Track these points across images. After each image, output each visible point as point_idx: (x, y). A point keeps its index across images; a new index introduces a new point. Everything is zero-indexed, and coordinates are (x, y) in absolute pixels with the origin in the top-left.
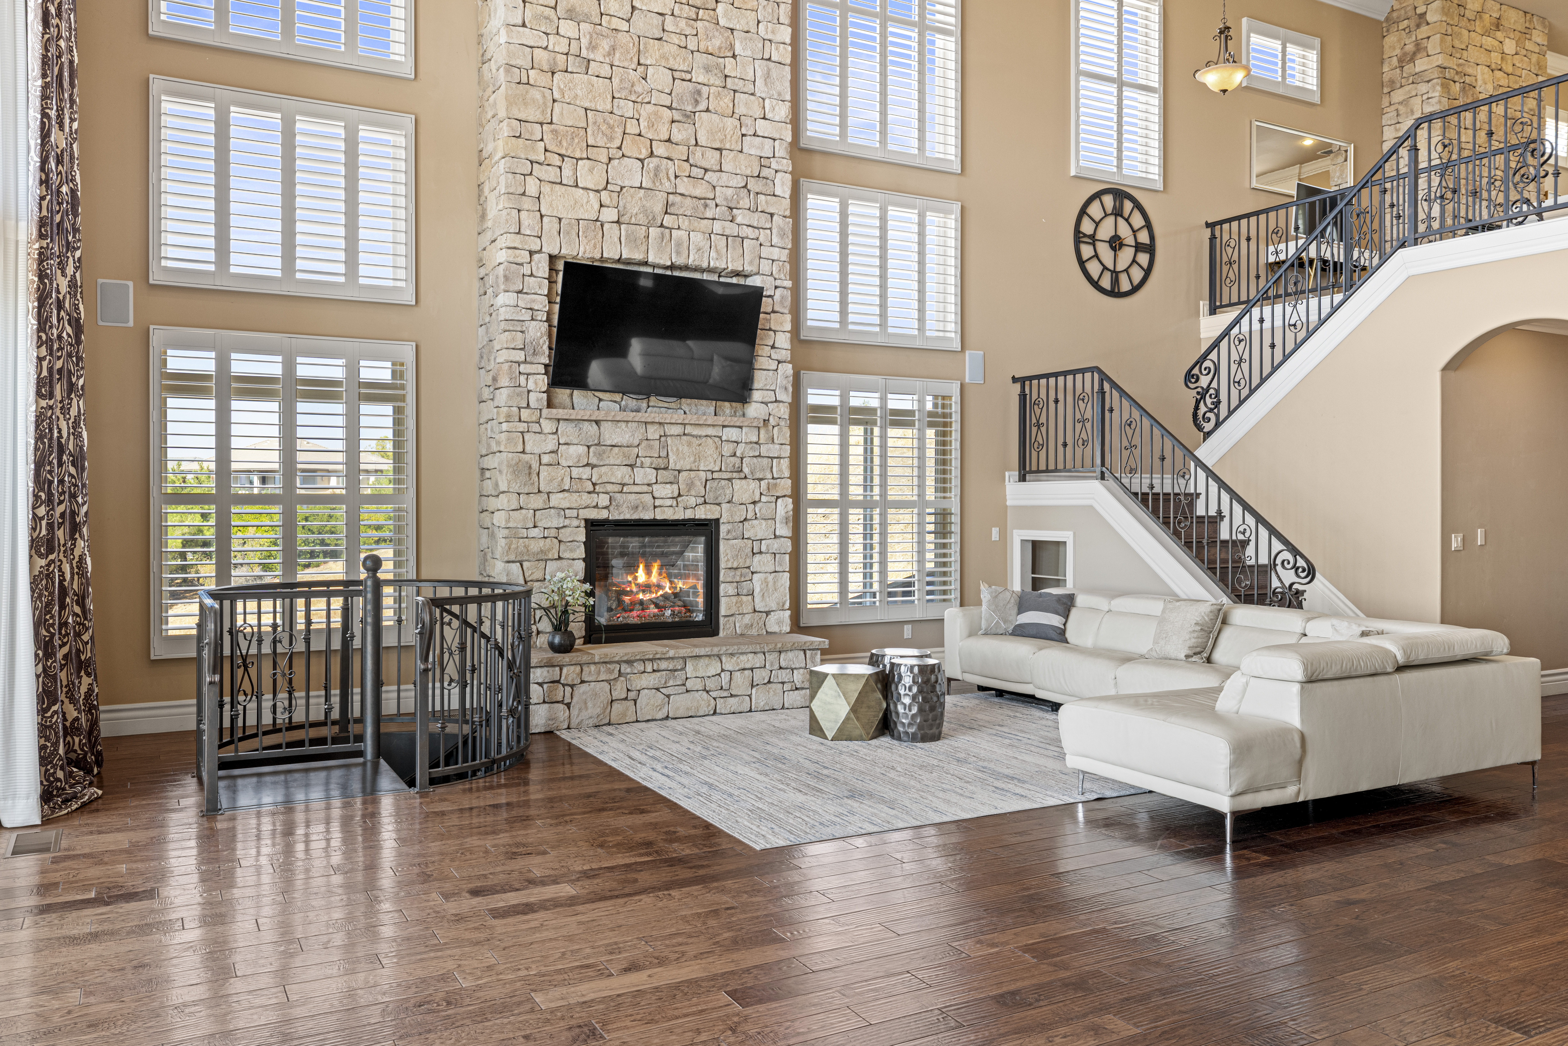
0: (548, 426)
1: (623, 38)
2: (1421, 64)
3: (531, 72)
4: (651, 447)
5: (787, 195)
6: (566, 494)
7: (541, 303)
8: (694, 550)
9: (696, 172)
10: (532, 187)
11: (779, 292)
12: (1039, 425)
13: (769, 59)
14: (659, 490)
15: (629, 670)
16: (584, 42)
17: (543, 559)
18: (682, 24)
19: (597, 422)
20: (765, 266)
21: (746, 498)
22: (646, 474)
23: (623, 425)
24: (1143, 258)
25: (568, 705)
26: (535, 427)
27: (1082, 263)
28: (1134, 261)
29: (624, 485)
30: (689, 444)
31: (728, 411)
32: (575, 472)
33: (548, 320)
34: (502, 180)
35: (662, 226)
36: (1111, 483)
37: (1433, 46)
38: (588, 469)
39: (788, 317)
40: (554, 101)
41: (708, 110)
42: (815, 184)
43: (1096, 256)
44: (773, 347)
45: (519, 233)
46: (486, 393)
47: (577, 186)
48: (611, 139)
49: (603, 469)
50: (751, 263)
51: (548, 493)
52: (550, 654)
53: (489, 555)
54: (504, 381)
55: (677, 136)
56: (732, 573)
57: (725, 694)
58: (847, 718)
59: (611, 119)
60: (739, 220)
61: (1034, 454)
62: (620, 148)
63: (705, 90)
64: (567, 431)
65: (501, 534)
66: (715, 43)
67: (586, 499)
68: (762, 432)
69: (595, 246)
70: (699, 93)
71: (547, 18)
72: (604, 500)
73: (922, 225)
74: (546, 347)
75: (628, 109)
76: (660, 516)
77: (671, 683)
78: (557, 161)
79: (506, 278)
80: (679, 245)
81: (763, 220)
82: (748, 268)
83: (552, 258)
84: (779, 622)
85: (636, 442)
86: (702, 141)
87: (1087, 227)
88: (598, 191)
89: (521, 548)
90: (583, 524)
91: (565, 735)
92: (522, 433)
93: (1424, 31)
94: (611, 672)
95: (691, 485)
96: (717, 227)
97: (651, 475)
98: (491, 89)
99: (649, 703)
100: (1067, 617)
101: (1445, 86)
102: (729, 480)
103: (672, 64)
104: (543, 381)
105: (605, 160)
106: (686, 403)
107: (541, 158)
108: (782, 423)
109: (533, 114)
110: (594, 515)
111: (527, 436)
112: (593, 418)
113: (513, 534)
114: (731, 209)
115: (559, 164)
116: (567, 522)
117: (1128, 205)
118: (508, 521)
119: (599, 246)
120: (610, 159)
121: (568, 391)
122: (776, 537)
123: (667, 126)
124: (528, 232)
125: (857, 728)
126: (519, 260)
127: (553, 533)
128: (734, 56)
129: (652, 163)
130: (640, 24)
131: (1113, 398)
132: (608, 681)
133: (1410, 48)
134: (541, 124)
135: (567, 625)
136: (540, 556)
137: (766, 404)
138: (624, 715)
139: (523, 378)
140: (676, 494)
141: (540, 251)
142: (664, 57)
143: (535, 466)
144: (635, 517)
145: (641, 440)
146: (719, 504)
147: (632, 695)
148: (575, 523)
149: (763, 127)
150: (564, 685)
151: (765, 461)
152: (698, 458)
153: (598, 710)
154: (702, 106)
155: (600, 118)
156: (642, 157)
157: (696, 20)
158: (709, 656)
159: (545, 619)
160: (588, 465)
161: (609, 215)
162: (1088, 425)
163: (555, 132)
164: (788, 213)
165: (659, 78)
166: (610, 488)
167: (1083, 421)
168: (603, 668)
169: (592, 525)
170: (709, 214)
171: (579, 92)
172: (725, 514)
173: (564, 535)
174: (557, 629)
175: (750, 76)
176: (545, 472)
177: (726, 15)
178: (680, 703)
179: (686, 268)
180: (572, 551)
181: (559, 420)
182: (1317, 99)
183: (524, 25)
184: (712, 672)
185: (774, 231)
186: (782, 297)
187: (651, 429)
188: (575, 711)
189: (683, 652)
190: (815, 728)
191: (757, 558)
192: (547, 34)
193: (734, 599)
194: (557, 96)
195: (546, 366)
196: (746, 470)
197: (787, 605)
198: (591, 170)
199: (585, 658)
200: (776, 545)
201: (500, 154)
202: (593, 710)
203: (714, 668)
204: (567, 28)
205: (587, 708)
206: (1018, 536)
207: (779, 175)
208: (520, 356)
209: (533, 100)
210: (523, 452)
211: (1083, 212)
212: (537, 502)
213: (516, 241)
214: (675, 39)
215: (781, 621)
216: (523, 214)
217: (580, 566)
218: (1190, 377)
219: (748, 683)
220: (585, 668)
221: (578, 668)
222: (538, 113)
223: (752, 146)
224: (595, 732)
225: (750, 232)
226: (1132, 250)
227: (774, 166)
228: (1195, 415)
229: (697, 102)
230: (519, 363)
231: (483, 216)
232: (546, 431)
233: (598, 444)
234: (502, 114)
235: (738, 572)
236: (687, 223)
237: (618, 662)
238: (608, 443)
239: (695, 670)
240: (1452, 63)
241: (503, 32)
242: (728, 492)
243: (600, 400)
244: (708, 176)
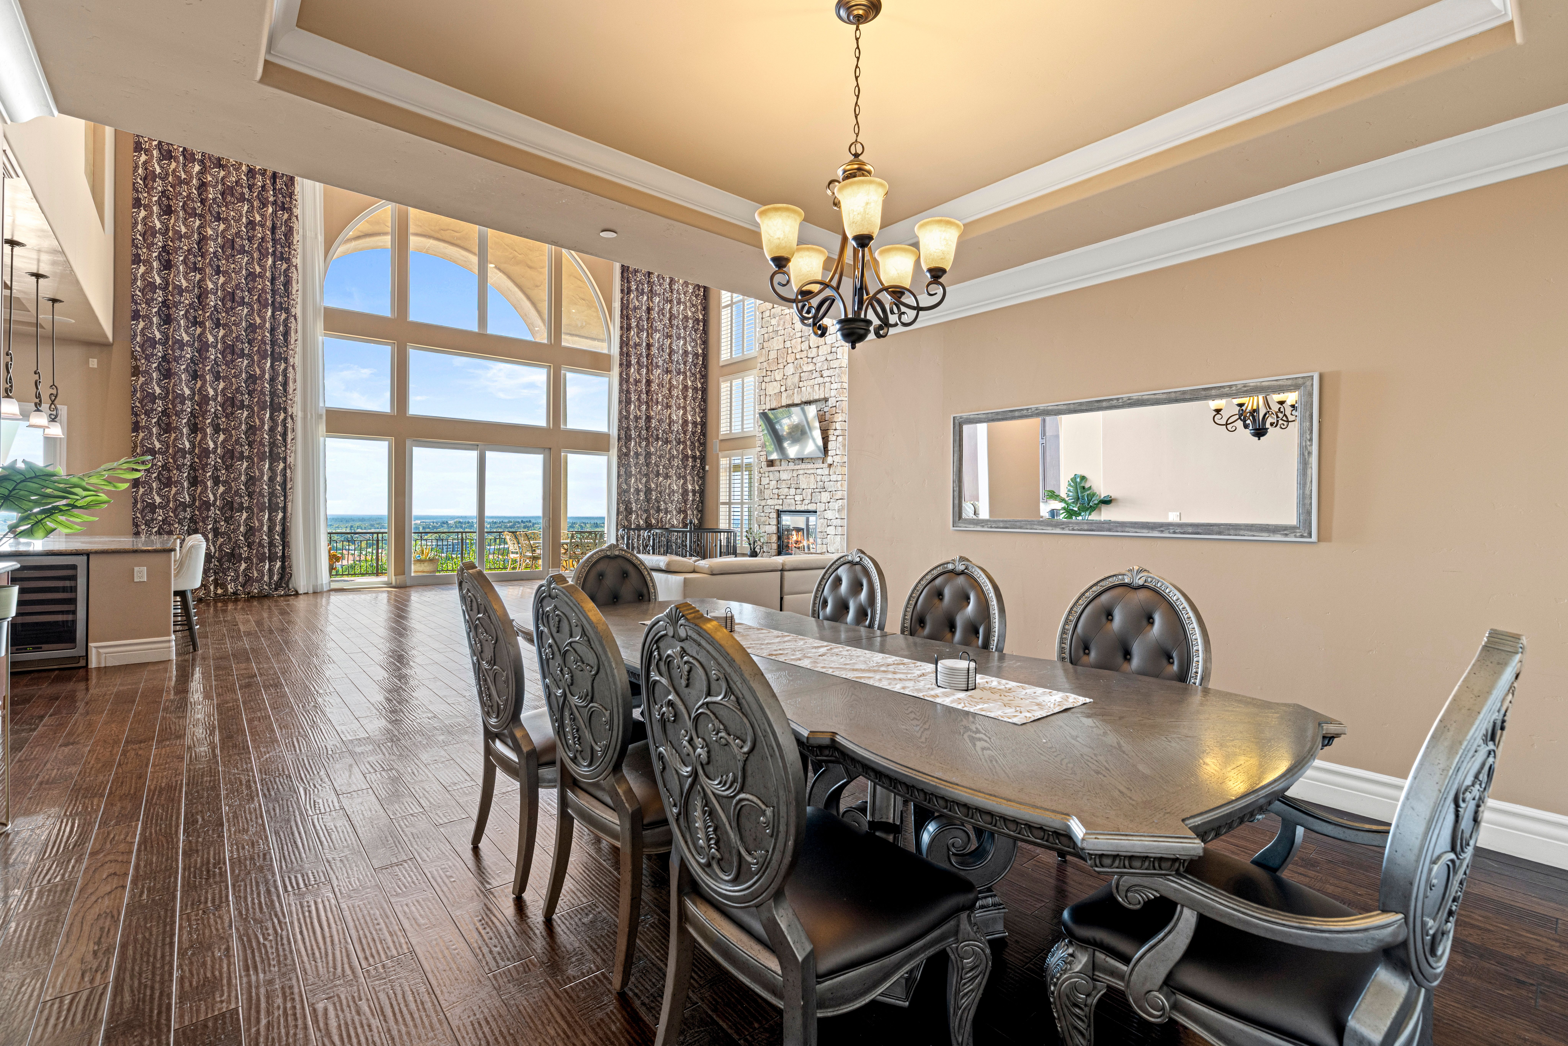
3: (764, 343)
6: (771, 500)
10: (764, 386)
11: (837, 404)
14: (798, 498)
16: (776, 325)
19: (779, 471)
20: (833, 393)
21: (826, 500)
22: (792, 491)
26: (764, 475)
29: (787, 496)
30: (807, 477)
32: (774, 491)
35: (799, 387)
38: (777, 490)
39: (841, 414)
40: (768, 352)
44: (836, 429)
45: (760, 404)
47: (776, 381)
48: (783, 359)
49: (781, 490)
50: (827, 393)
51: (767, 500)
55: (802, 348)
59: (784, 351)
60: (824, 375)
62: (787, 361)
64: (772, 476)
67: (776, 502)
68: (832, 469)
72: (781, 502)
75: (789, 344)
76: (799, 508)
78: (769, 373)
81: (832, 372)
82: (826, 396)
85: (790, 478)
86: (811, 346)
88: (781, 380)
90: (775, 511)
92: (761, 477)
95: (808, 495)
96: (816, 381)
97: (794, 491)
102: (820, 492)
105: (783, 367)
107: (766, 374)
109: (763, 360)
113: (758, 515)
114: (822, 371)
116: (771, 510)
119: (781, 402)
123: (800, 345)
127: (768, 514)
134: (765, 362)
136: (764, 523)
137: (833, 456)
139: (760, 458)
140: (803, 499)
141: (766, 409)
143: (763, 489)
144: (790, 508)
146: (816, 503)
151: (833, 483)
152: (808, 483)
155: (781, 352)
156: (792, 361)
160: (777, 488)
161: (783, 389)
163: (768, 363)
165: (798, 327)
166: (783, 497)
169: (778, 512)
170: (813, 377)
171: (774, 345)
172: (818, 508)
173: (771, 515)
176: (766, 492)
180: (773, 521)
186: (839, 406)
187: (794, 472)
191: (830, 528)
192: (767, 328)
196: (826, 487)
198: (778, 373)
200: (836, 522)
212: (763, 503)
216: (762, 397)
217: (775, 528)
222: (765, 358)
225: (828, 379)
230: (759, 452)
232: (766, 476)
233: (780, 480)
235: (824, 534)
236: (805, 383)
238: (782, 479)
242: (820, 497)
244: (814, 361)
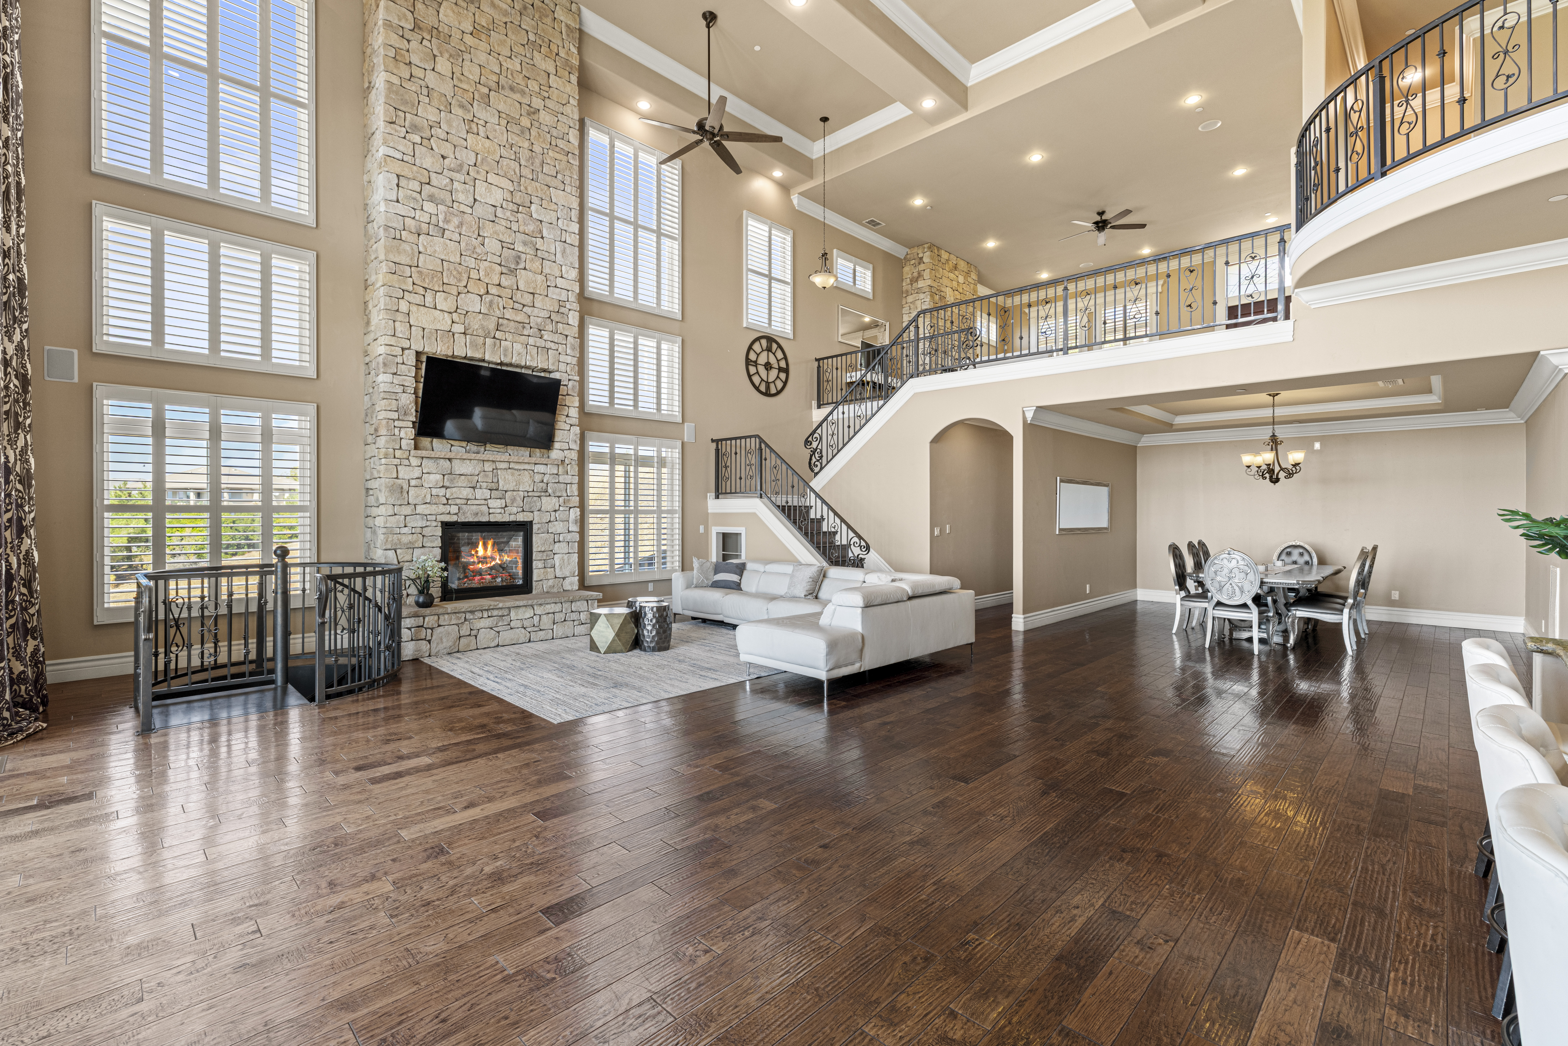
0: (415, 462)
1: (468, 218)
2: (921, 284)
3: (403, 233)
4: (487, 476)
5: (576, 324)
6: (428, 505)
7: (410, 382)
8: (516, 540)
9: (517, 306)
10: (403, 306)
11: (571, 383)
12: (726, 467)
13: (565, 242)
14: (493, 503)
15: (471, 617)
16: (441, 217)
17: (411, 547)
18: (508, 214)
19: (450, 460)
20: (562, 367)
21: (550, 508)
22: (483, 493)
23: (468, 462)
24: (783, 376)
25: (429, 641)
26: (406, 462)
27: (750, 376)
28: (778, 377)
29: (468, 500)
30: (513, 475)
31: (538, 455)
32: (434, 491)
33: (415, 393)
34: (382, 300)
35: (494, 337)
36: (765, 500)
37: (926, 274)
38: (443, 490)
39: (577, 399)
40: (420, 253)
41: (525, 269)
42: (594, 320)
43: (758, 373)
44: (567, 416)
45: (394, 335)
46: (370, 439)
47: (436, 308)
48: (460, 280)
49: (454, 490)
50: (553, 364)
51: (415, 505)
52: (417, 609)
53: (372, 546)
54: (383, 431)
55: (504, 282)
56: (540, 554)
57: (536, 629)
58: (613, 640)
59: (460, 268)
60: (545, 337)
61: (724, 483)
62: (466, 287)
63: (523, 256)
64: (428, 465)
65: (380, 531)
66: (530, 228)
67: (442, 509)
68: (560, 467)
69: (448, 348)
70: (519, 257)
71: (414, 199)
72: (454, 509)
73: (659, 348)
74: (413, 411)
75: (472, 263)
76: (493, 519)
77: (500, 624)
78: (422, 291)
79: (385, 364)
80: (506, 350)
81: (561, 339)
82: (551, 367)
83: (418, 354)
84: (571, 584)
85: (477, 473)
86: (521, 287)
87: (752, 357)
88: (450, 313)
89: (396, 541)
90: (440, 524)
91: (427, 660)
92: (396, 465)
93: (922, 267)
94: (460, 618)
95: (513, 500)
96: (531, 341)
97: (487, 494)
98: (373, 240)
99: (485, 636)
100: (741, 576)
101: (932, 296)
102: (539, 497)
103: (501, 237)
104: (411, 433)
105: (456, 293)
106: (510, 449)
107: (411, 289)
108: (573, 463)
109: (404, 259)
110: (447, 518)
111: (399, 468)
112: (447, 457)
113: (389, 531)
114: (540, 330)
115: (423, 293)
116: (428, 523)
117: (774, 346)
118: (386, 523)
119: (451, 348)
120: (459, 293)
121: (429, 439)
122: (569, 532)
123: (498, 276)
124: (401, 336)
125: (619, 645)
126: (394, 353)
127: (419, 530)
128: (542, 238)
129: (488, 298)
130: (479, 210)
131: (767, 453)
132: (457, 625)
133: (916, 274)
134: (411, 267)
135: (428, 590)
136: (409, 546)
137: (563, 450)
138: (468, 645)
139: (397, 431)
140: (504, 505)
141: (409, 348)
142: (495, 232)
143: (405, 487)
144: (476, 520)
145: (480, 472)
146: (532, 512)
147: (473, 633)
148: (434, 524)
149: (560, 282)
150: (426, 629)
151: (562, 485)
152: (518, 483)
153: (450, 644)
154: (522, 266)
155: (452, 267)
156: (481, 293)
157: (517, 212)
158: (526, 606)
159: (413, 586)
160: (443, 486)
161: (458, 328)
162: (753, 467)
163: (420, 273)
164: (577, 335)
165: (493, 245)
166: (458, 501)
167: (750, 465)
168: (453, 617)
169: (446, 525)
170: (526, 333)
171: (437, 249)
172: (536, 518)
173: (426, 532)
174: (421, 592)
175: (553, 250)
176: (412, 491)
177: (537, 211)
178: (506, 636)
179: (511, 365)
180: (431, 542)
181: (422, 458)
182: (871, 297)
183: (398, 201)
184: (528, 615)
185: (568, 346)
186: (573, 386)
187: (487, 465)
188: (433, 645)
189: (508, 604)
190: (594, 647)
191: (557, 545)
192: (415, 209)
193: (542, 570)
194: (421, 249)
195: (414, 423)
196: (550, 491)
197: (576, 573)
198: (446, 299)
199: (441, 611)
200: (569, 537)
201: (380, 283)
202: (447, 643)
203: (529, 613)
204: (429, 207)
205: (442, 642)
206: (715, 530)
207: (571, 312)
208: (395, 415)
209: (404, 250)
210: (397, 478)
211: (750, 348)
212: (407, 510)
213: (392, 341)
214: (504, 223)
215: (572, 583)
216: (397, 324)
217: (438, 552)
218: (807, 442)
219: (551, 622)
220: (441, 617)
221: (436, 617)
222: (408, 259)
223: (553, 293)
224: (448, 657)
225: (552, 345)
226: (777, 371)
227: (568, 306)
228: (810, 463)
229: (518, 263)
230: (394, 420)
231: (368, 323)
232: (413, 464)
233: (451, 474)
234: (382, 257)
235: (545, 554)
236: (511, 337)
237: (464, 612)
238: (458, 473)
239: (517, 614)
240: (935, 284)
241: (382, 204)
242: (539, 504)
243: (452, 445)
244: (525, 309)
